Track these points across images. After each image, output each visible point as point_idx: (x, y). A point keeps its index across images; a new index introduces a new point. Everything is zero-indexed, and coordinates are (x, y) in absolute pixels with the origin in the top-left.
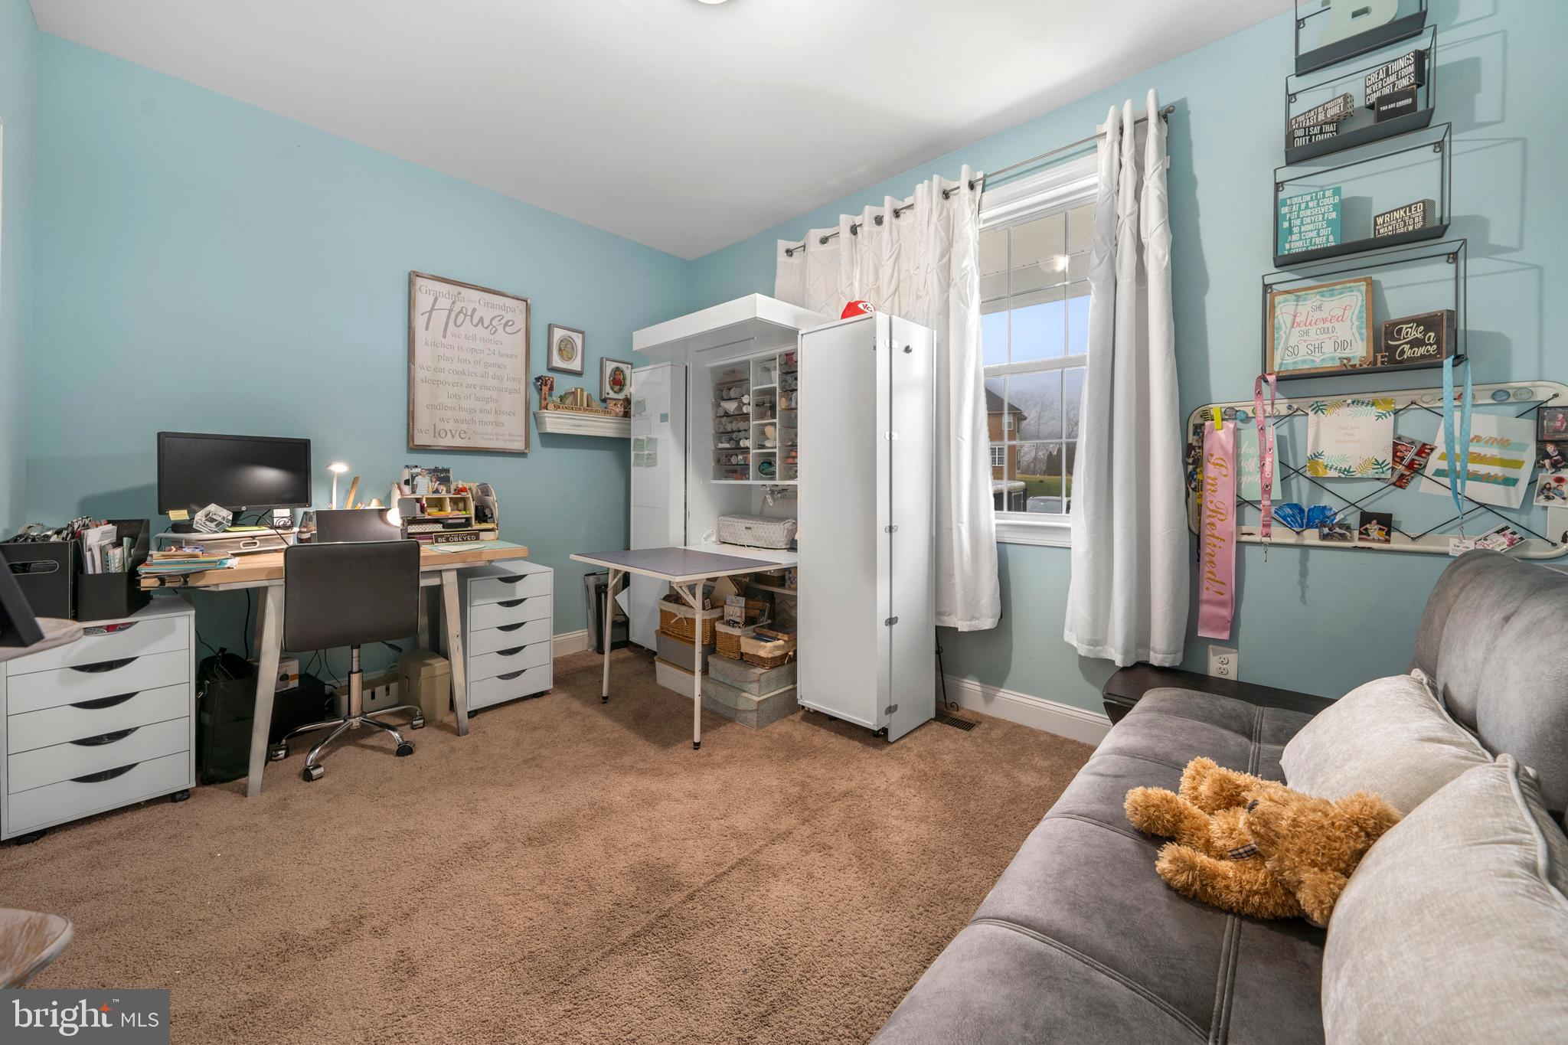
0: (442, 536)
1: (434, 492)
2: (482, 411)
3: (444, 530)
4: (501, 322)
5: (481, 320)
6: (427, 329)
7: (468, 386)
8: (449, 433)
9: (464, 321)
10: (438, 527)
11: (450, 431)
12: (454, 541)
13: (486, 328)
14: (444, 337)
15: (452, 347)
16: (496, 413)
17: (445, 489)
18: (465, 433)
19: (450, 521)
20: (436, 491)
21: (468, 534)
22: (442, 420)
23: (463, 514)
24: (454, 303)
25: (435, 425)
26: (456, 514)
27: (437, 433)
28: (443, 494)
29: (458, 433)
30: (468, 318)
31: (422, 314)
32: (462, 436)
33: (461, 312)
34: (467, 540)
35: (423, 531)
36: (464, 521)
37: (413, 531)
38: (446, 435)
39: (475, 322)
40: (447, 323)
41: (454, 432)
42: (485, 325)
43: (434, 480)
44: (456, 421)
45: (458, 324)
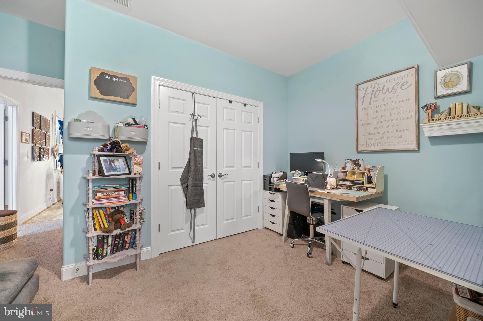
0: (350, 187)
1: (352, 169)
2: (389, 132)
3: (351, 185)
4: (399, 85)
5: (388, 89)
6: (363, 104)
7: (381, 122)
8: (372, 145)
9: (379, 93)
10: (350, 183)
11: (373, 143)
12: (354, 190)
13: (390, 92)
14: (370, 104)
15: (373, 107)
16: (397, 131)
17: (357, 168)
18: (380, 143)
19: (355, 182)
20: (353, 169)
21: (361, 188)
22: (369, 139)
23: (362, 179)
24: (374, 88)
25: (366, 142)
26: (359, 179)
27: (367, 145)
28: (356, 170)
29: (377, 144)
30: (381, 92)
31: (361, 99)
32: (379, 145)
33: (378, 90)
34: (359, 190)
35: (344, 184)
36: (361, 182)
37: (341, 183)
38: (371, 145)
39: (384, 92)
40: (371, 98)
41: (374, 144)
42: (390, 91)
43: (353, 164)
44: (376, 139)
45: (376, 96)
